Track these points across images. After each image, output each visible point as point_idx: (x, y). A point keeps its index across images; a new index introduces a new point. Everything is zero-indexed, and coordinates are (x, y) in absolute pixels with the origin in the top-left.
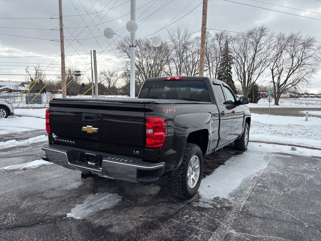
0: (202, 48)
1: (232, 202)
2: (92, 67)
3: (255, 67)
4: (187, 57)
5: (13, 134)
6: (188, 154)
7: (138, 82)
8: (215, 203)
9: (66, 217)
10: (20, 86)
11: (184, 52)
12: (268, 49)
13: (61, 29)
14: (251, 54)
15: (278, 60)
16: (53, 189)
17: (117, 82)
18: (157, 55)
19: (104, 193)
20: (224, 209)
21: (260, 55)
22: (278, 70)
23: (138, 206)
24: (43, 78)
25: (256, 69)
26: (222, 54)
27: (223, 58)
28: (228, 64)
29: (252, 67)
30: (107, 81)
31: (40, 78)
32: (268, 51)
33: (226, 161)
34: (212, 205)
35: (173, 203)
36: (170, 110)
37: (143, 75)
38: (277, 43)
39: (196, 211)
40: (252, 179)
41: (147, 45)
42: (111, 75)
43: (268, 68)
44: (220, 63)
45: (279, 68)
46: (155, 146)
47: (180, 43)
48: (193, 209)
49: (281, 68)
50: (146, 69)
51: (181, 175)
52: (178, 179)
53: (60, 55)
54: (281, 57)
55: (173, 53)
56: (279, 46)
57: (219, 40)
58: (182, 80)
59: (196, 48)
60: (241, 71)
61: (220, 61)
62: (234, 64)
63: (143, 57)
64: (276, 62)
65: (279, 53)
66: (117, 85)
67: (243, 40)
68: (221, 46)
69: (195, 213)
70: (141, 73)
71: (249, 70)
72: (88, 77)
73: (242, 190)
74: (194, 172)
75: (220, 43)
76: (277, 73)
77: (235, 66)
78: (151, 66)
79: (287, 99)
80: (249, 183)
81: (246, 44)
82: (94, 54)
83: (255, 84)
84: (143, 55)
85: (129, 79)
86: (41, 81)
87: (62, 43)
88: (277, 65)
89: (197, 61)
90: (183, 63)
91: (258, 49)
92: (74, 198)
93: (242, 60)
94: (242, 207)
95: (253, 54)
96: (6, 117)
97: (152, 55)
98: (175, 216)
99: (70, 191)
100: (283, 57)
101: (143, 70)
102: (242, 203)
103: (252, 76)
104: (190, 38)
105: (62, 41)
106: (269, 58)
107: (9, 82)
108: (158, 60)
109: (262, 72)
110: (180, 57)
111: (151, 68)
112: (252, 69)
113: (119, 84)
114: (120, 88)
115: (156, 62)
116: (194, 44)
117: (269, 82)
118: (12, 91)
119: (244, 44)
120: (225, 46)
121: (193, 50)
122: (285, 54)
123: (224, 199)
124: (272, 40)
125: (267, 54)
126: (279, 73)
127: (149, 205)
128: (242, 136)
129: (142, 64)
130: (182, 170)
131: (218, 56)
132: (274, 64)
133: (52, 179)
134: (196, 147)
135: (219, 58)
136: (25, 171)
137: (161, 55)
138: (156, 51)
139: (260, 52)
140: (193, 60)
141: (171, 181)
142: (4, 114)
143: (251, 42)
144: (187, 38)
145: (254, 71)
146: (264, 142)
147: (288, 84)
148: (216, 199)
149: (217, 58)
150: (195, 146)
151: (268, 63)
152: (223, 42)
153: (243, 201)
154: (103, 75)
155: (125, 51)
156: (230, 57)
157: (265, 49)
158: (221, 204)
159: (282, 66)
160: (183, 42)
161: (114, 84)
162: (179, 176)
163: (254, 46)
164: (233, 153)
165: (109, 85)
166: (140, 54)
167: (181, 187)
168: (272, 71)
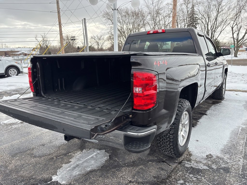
0: (174, 10)
1: (228, 161)
2: (84, 33)
3: (217, 26)
4: (160, 21)
5: (20, 89)
6: (180, 111)
7: (120, 43)
8: (209, 163)
9: (51, 181)
10: (32, 50)
11: (157, 16)
12: (229, 10)
13: (58, 2)
14: (213, 14)
15: (237, 19)
16: (43, 145)
17: (104, 45)
18: (135, 21)
19: (91, 150)
20: (222, 170)
21: (222, 16)
22: (237, 27)
23: (126, 166)
24: (48, 44)
25: (218, 27)
26: (189, 17)
27: (190, 20)
28: (194, 25)
29: (215, 26)
30: (97, 44)
31: (46, 43)
32: (229, 11)
33: (207, 110)
34: (206, 165)
35: (163, 162)
36: (161, 63)
37: (124, 37)
38: (236, 4)
39: (190, 173)
40: (240, 130)
41: (127, 13)
42: (99, 39)
43: (228, 26)
44: (187, 24)
45: (238, 26)
46: (146, 108)
47: (153, 9)
48: (186, 170)
49: (240, 26)
50: (126, 32)
51: (172, 134)
52: (168, 139)
53: (58, 24)
54: (240, 16)
55: (147, 18)
56: (238, 7)
57: (186, 5)
58: (165, 33)
59: (167, 13)
60: (205, 30)
61: (187, 23)
62: (199, 24)
63: (124, 23)
64: (235, 20)
65: (238, 13)
66: (104, 47)
67: (207, 3)
68: (188, 9)
69: (190, 177)
70: (122, 36)
71: (212, 29)
72: (82, 42)
73: (235, 146)
74: (184, 128)
75: (187, 7)
76: (236, 30)
77: (200, 26)
78: (130, 30)
79: (244, 52)
80: (239, 136)
81: (210, 6)
82: (84, 21)
83: (217, 41)
84: (124, 21)
85: (113, 42)
86: (47, 46)
87: (59, 13)
88: (237, 23)
89: (168, 24)
90: (156, 26)
91: (220, 10)
92: (62, 155)
93: (206, 20)
94: (241, 169)
95: (215, 15)
96: (17, 75)
97: (131, 20)
98: (168, 181)
99: (59, 147)
100: (242, 16)
101: (124, 34)
102: (239, 163)
103: (215, 34)
104: (162, 4)
105: (59, 12)
106: (229, 18)
107: (24, 48)
108: (136, 24)
109: (223, 29)
110: (154, 21)
111: (130, 32)
112: (215, 27)
113: (106, 46)
114: (106, 49)
115: (134, 26)
116: (165, 9)
117: (229, 38)
118: (27, 55)
119: (208, 7)
120: (192, 9)
121: (165, 14)
122: (244, 14)
123: (218, 157)
124: (232, 2)
125: (228, 14)
126: (238, 30)
127: (137, 165)
128: (221, 86)
129: (123, 28)
130: (173, 129)
131: (185, 18)
132: (234, 22)
133: (44, 133)
134: (187, 102)
135: (187, 20)
136: (22, 125)
137: (138, 20)
138: (134, 17)
139: (221, 13)
140: (165, 23)
141: (161, 140)
142: (15, 73)
143: (214, 4)
144: (159, 4)
145: (216, 29)
146: (240, 91)
147: (245, 39)
148: (209, 157)
149: (184, 20)
150: (185, 102)
151: (229, 22)
152: (190, 6)
153: (240, 159)
154: (93, 40)
155: (109, 19)
156: (196, 19)
157: (226, 10)
158: (216, 164)
159: (240, 24)
160: (157, 8)
161: (102, 46)
162: (169, 136)
163: (217, 8)
164: (211, 102)
165: (98, 47)
166: (122, 21)
167: (172, 147)
168: (232, 28)
